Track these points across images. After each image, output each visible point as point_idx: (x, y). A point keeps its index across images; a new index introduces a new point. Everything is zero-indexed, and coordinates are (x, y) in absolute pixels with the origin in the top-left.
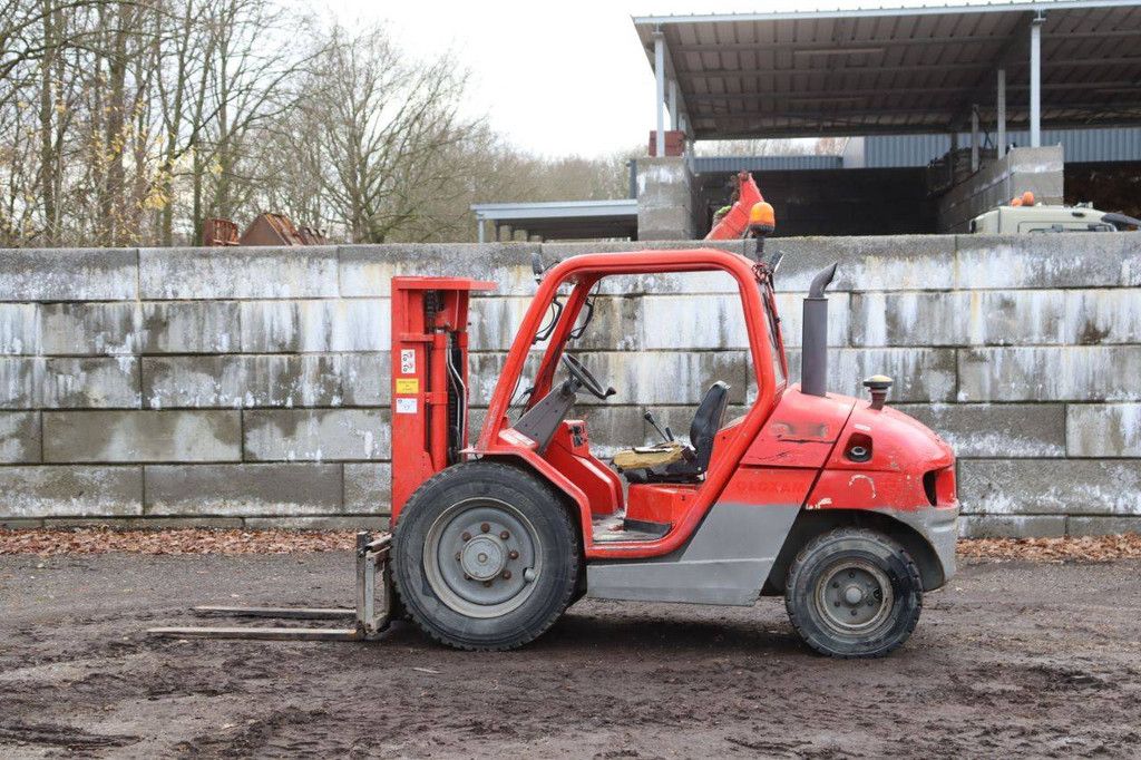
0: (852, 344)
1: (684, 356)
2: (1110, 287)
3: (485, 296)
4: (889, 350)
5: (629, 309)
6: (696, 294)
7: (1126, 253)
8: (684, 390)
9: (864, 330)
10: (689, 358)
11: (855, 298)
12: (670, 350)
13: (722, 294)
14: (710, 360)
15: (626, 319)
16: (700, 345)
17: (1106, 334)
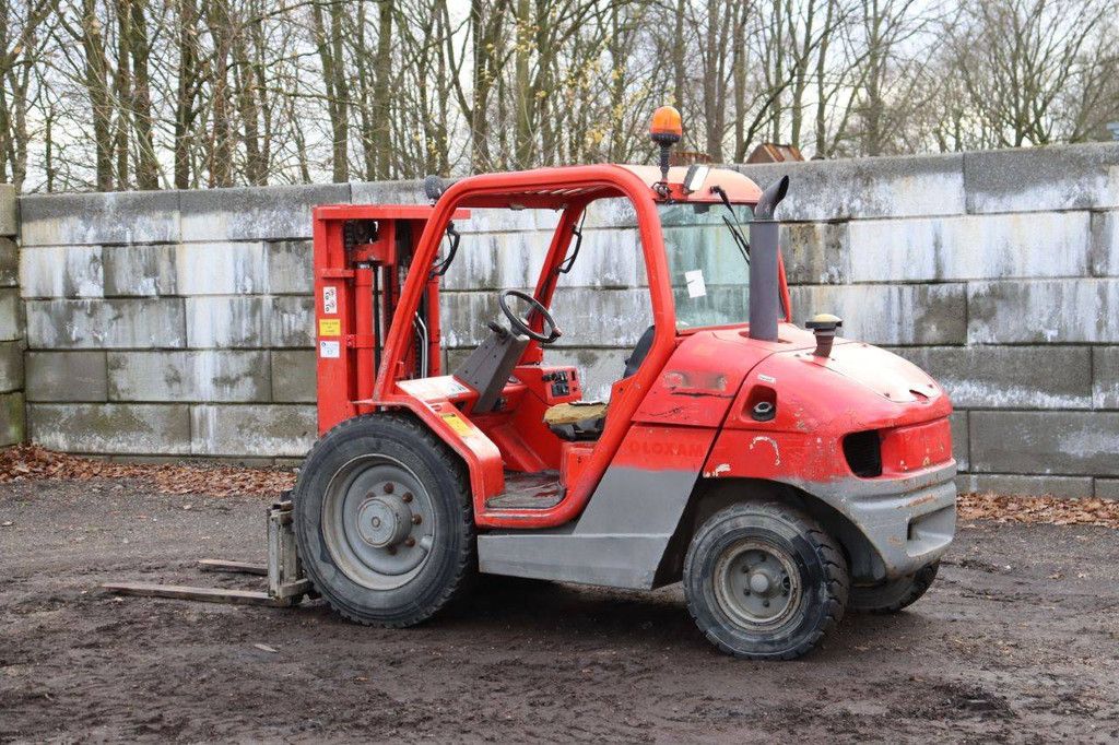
0: (1092, 273)
1: (894, 289)
5: (832, 238)
6: (906, 217)
8: (895, 329)
9: (1107, 254)
10: (901, 292)
11: (1097, 217)
12: (878, 283)
13: (937, 216)
14: (924, 293)
15: (830, 248)
16: (913, 276)
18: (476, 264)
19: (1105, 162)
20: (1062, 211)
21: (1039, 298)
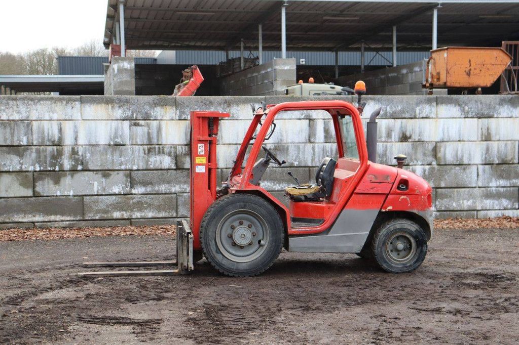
0: (310, 142)
2: (411, 118)
3: (150, 120)
4: (325, 144)
6: (244, 120)
7: (418, 104)
9: (315, 135)
11: (311, 122)
12: (233, 144)
17: (410, 137)
18: (50, 134)
20: (300, 119)
21: (292, 151)
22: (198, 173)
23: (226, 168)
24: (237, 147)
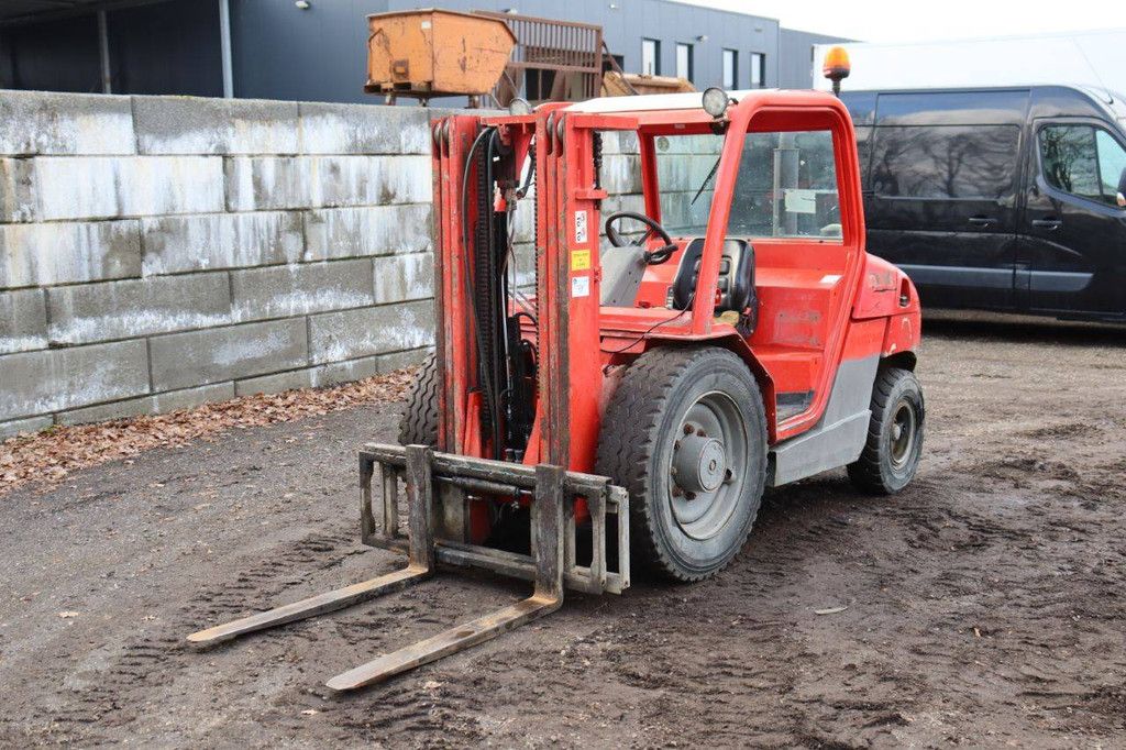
0: (228, 209)
1: (83, 226)
2: (394, 155)
4: (255, 214)
5: (22, 172)
6: (89, 155)
7: (403, 125)
8: (86, 265)
9: (237, 193)
10: (88, 228)
11: (228, 162)
13: (114, 155)
14: (108, 230)
15: (21, 185)
16: (99, 214)
19: (233, 116)
20: (206, 155)
21: (195, 231)
22: (577, 298)
23: (56, 285)
24: (79, 229)
